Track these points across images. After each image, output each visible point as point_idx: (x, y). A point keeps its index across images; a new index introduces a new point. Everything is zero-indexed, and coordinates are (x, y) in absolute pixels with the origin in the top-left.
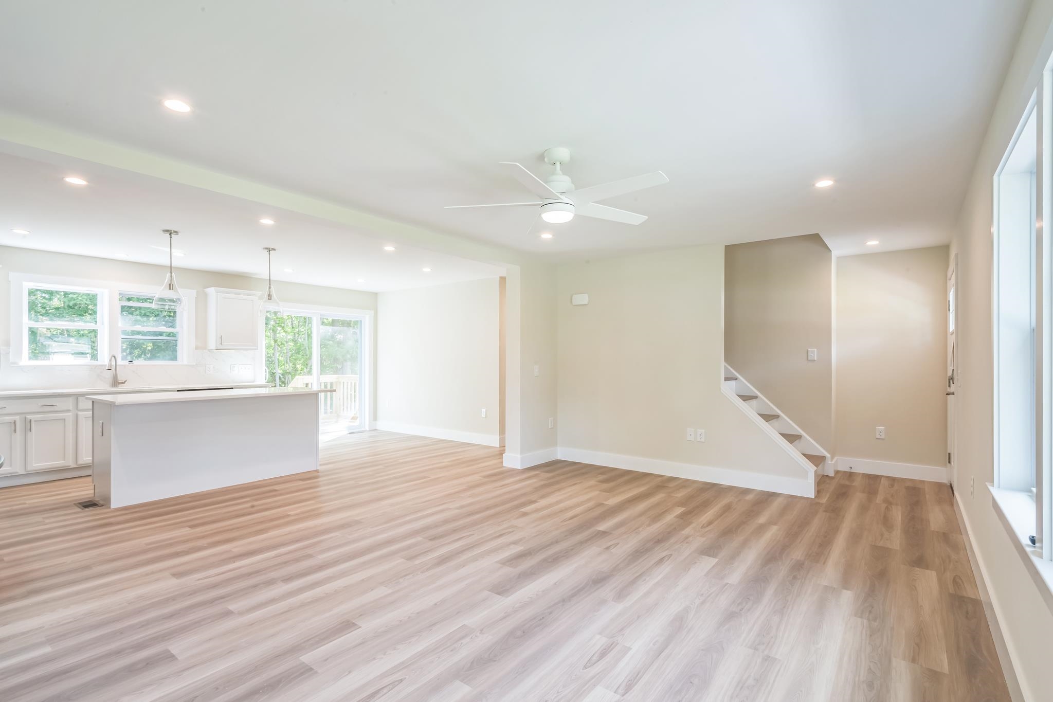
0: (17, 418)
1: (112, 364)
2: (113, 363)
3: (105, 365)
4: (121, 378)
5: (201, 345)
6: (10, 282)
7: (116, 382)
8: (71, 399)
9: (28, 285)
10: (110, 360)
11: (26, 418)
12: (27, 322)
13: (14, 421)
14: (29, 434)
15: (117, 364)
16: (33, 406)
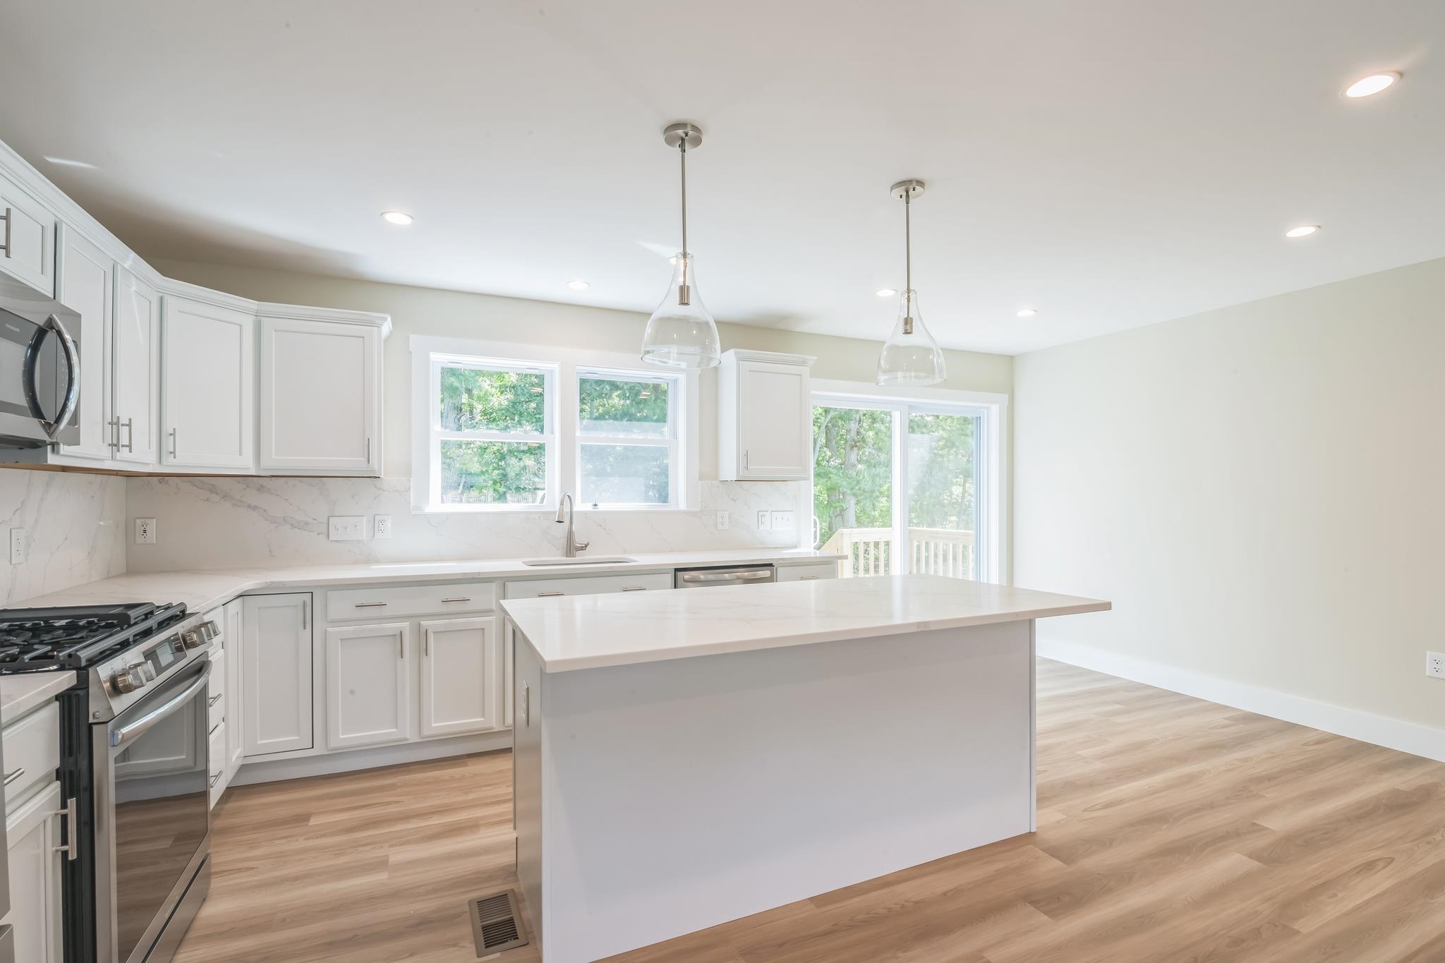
0: (405, 625)
1: (565, 510)
2: (567, 509)
3: (555, 513)
4: (579, 540)
5: (707, 470)
6: (411, 352)
7: (571, 548)
8: (494, 587)
9: (441, 359)
10: (562, 504)
11: (419, 624)
12: (438, 432)
13: (399, 633)
14: (425, 659)
15: (575, 509)
16: (429, 601)
